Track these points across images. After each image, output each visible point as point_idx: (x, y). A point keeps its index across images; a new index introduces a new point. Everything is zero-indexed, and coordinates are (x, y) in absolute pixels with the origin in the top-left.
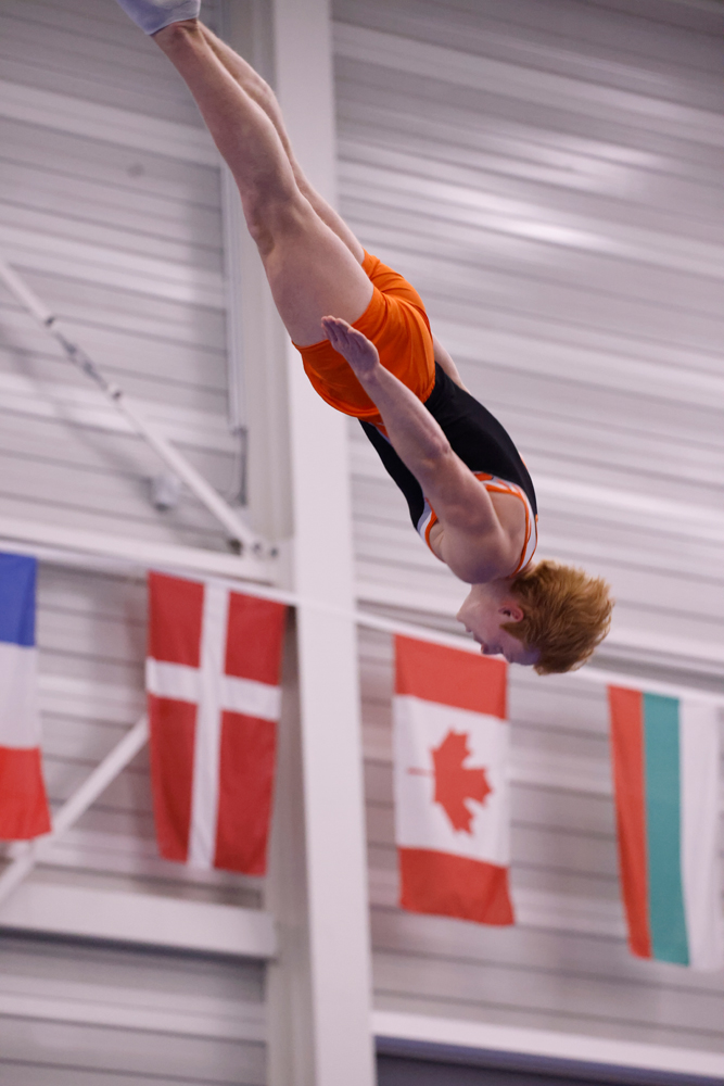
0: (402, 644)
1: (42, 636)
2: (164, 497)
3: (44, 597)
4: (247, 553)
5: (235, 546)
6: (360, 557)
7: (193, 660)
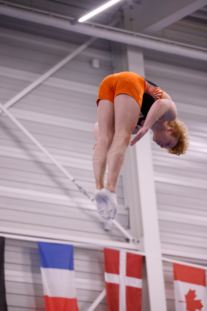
0: (175, 265)
1: (75, 267)
2: (107, 228)
3: (75, 256)
4: (131, 242)
5: (128, 240)
6: (162, 242)
7: (117, 272)
